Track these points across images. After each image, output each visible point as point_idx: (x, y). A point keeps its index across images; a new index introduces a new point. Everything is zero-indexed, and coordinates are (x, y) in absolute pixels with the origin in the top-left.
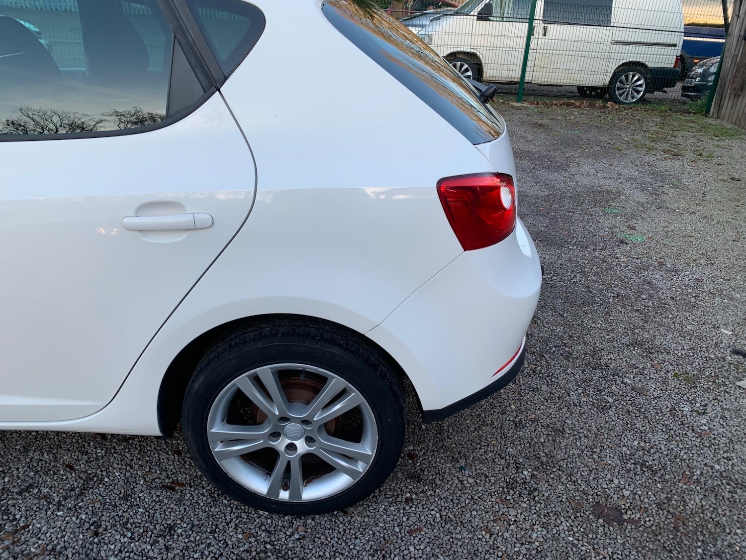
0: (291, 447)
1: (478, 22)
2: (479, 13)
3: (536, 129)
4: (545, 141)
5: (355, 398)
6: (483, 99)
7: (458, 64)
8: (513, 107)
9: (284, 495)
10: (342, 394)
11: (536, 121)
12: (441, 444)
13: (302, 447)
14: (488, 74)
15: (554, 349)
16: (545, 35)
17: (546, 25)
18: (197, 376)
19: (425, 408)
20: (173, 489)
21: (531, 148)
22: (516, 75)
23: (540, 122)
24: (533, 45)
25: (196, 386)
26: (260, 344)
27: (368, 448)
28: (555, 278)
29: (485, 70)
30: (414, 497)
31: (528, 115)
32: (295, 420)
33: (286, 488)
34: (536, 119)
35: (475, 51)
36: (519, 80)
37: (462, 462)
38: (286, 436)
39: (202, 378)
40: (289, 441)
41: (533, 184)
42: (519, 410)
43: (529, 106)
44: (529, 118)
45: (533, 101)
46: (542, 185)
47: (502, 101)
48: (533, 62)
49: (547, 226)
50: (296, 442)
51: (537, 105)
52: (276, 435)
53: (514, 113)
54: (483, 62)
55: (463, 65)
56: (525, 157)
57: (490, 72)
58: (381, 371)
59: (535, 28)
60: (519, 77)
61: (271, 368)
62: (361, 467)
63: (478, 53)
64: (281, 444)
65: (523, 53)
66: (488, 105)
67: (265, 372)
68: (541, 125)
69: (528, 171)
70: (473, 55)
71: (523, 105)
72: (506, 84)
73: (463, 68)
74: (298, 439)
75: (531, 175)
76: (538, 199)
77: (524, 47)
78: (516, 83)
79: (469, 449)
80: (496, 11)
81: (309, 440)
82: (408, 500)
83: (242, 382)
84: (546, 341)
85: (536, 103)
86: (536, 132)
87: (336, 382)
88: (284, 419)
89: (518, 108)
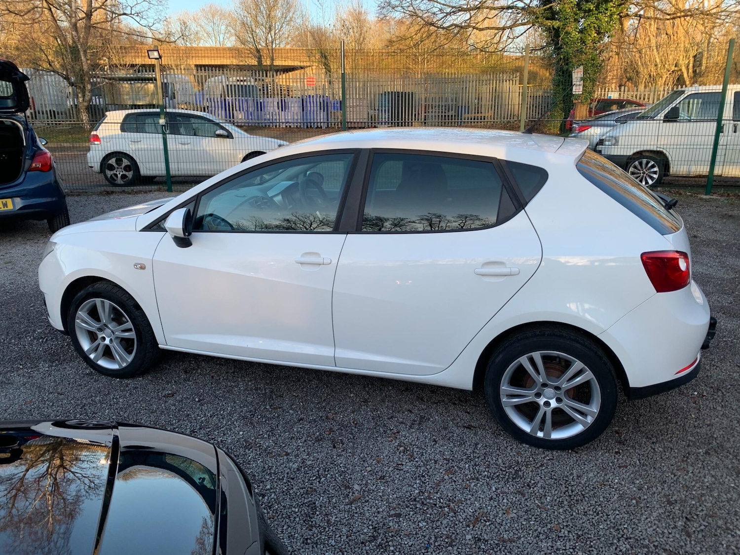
0: (547, 404)
1: (665, 124)
2: (666, 116)
3: (725, 220)
4: (734, 231)
5: (588, 375)
6: (667, 207)
7: (644, 161)
8: (701, 199)
9: (540, 434)
10: (580, 372)
11: (726, 212)
12: (638, 429)
13: (554, 404)
14: (675, 170)
15: (729, 386)
16: (735, 132)
17: (736, 123)
18: (498, 356)
19: (631, 385)
20: (470, 429)
21: (719, 237)
22: (704, 170)
23: (730, 213)
24: (722, 140)
25: (497, 360)
26: (535, 339)
27: (594, 408)
28: (735, 341)
29: (671, 166)
30: (621, 451)
31: (717, 207)
32: (551, 386)
33: (541, 430)
34: (725, 210)
35: (661, 150)
36: (707, 174)
37: (655, 440)
38: (544, 397)
39: (501, 356)
40: (546, 400)
41: (719, 268)
42: (697, 418)
43: (719, 198)
44: (719, 209)
45: (724, 193)
46: (728, 270)
47: (690, 194)
48: (723, 157)
49: (731, 303)
50: (550, 401)
51: (727, 196)
52: (538, 395)
53: (702, 205)
54: (670, 159)
55: (649, 162)
56: (712, 245)
57: (678, 168)
58: (604, 361)
59: (725, 127)
60: (708, 170)
61: (541, 353)
62: (590, 420)
63: (665, 151)
64: (541, 401)
65: (711, 150)
66: (671, 211)
67: (537, 355)
68: (731, 216)
69: (715, 257)
70: (660, 153)
71: (712, 197)
72: (694, 177)
73: (650, 165)
74: (552, 398)
75: (717, 261)
76: (724, 281)
77: (712, 143)
78: (704, 176)
79: (658, 434)
80: (683, 115)
81: (559, 400)
82: (616, 453)
83: (524, 360)
84: (723, 381)
85: (726, 195)
86: (725, 223)
87: (578, 365)
88: (545, 385)
89: (706, 200)
